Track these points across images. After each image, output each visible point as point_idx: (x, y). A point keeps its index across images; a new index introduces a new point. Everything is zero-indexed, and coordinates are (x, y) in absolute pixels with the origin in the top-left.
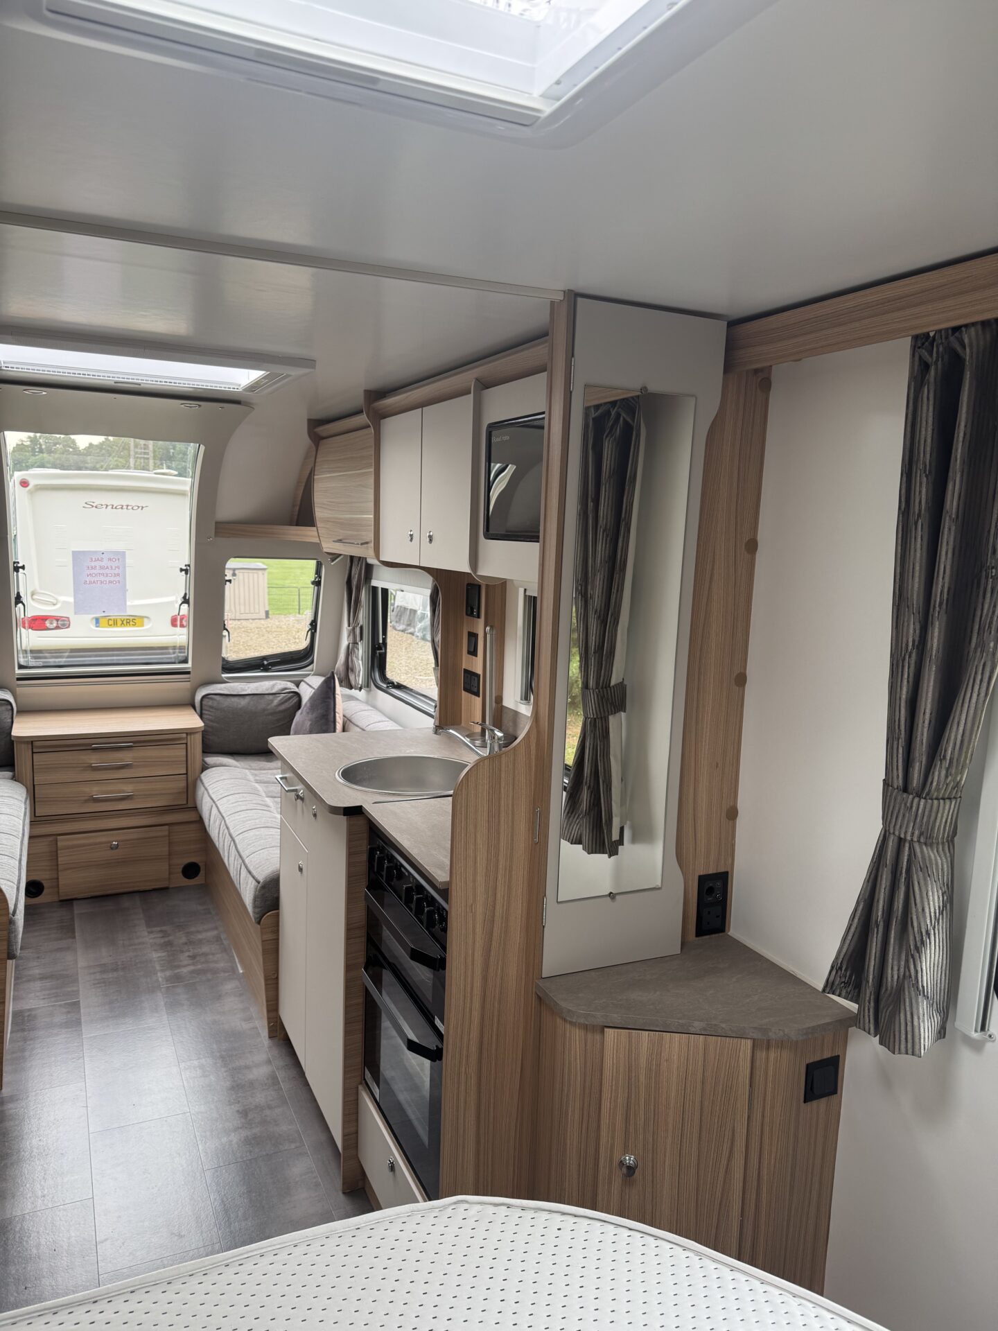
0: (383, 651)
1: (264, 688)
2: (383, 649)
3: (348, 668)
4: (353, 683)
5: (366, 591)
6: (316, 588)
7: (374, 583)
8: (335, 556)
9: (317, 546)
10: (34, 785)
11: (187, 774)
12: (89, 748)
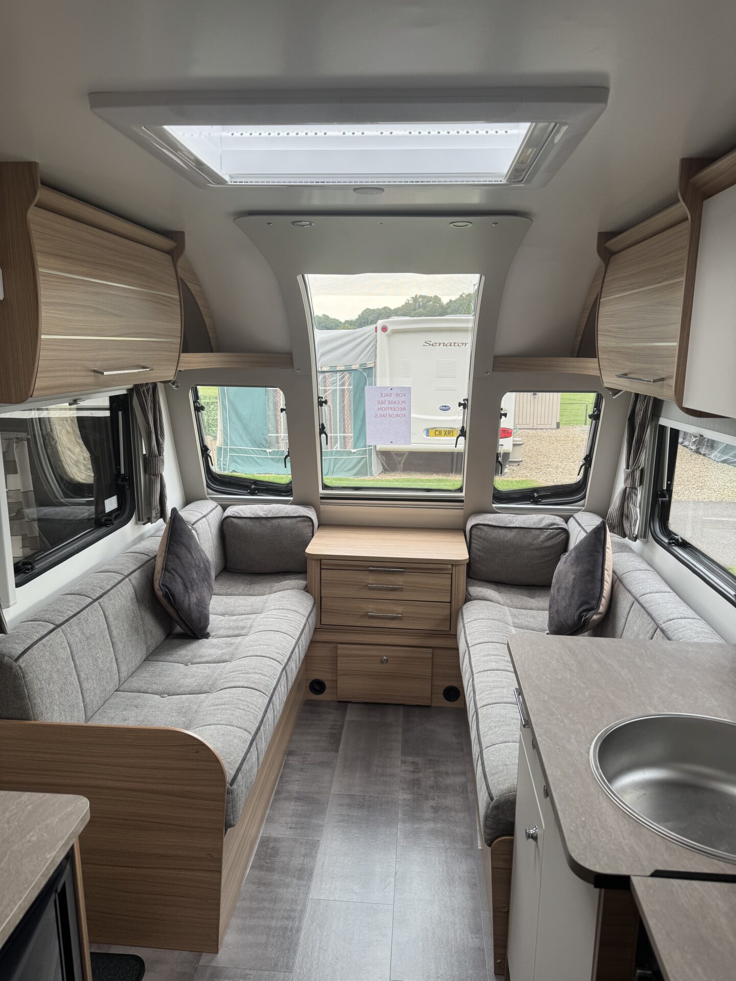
0: (667, 499)
1: (532, 521)
2: (667, 496)
3: (623, 513)
4: (627, 532)
5: (651, 431)
6: (594, 421)
7: (663, 421)
8: (616, 392)
9: (598, 380)
10: (321, 597)
11: (451, 602)
12: (367, 569)
